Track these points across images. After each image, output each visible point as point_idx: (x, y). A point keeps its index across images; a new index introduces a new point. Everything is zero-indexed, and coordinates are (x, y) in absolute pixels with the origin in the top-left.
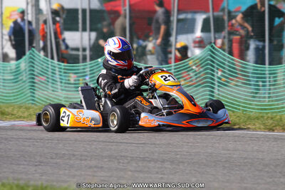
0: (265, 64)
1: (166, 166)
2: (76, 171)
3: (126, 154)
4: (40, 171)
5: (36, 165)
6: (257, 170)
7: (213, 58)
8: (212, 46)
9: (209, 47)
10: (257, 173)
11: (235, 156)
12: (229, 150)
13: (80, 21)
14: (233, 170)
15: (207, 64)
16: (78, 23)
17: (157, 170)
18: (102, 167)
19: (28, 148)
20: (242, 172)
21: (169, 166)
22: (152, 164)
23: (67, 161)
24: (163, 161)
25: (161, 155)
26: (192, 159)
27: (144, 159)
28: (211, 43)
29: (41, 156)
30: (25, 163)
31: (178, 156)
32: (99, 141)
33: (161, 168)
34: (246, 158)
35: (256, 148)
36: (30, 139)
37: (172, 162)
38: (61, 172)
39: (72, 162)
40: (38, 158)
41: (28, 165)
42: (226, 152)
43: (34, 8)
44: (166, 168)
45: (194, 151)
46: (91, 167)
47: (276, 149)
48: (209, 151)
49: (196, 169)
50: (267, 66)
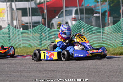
0: (100, 27)
1: (63, 74)
2: (25, 78)
3: (46, 69)
4: (9, 79)
5: (8, 76)
6: (102, 75)
7: (80, 25)
8: (80, 21)
9: (78, 21)
10: (102, 76)
11: (92, 68)
12: (89, 65)
13: (28, 13)
14: (91, 75)
15: (78, 28)
16: (27, 13)
17: (59, 76)
18: (36, 76)
19: (5, 68)
20: (96, 76)
21: (64, 74)
22: (57, 74)
23: (21, 74)
24: (62, 72)
25: (61, 69)
26: (74, 70)
27: (54, 71)
28: (79, 20)
29: (10, 72)
30: (3, 75)
31: (68, 69)
32: (35, 64)
33: (61, 75)
34: (97, 69)
35: (100, 64)
36: (7, 63)
37: (66, 72)
38: (18, 79)
39: (23, 74)
40: (9, 73)
41: (4, 76)
42: (88, 66)
43: (10, 8)
44: (63, 75)
45: (75, 66)
46: (31, 76)
47: (109, 64)
48: (81, 66)
49: (76, 75)
50: (101, 28)
